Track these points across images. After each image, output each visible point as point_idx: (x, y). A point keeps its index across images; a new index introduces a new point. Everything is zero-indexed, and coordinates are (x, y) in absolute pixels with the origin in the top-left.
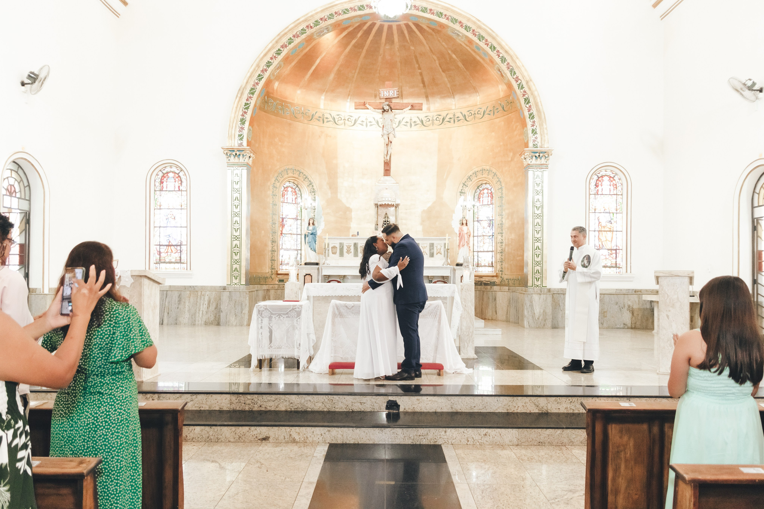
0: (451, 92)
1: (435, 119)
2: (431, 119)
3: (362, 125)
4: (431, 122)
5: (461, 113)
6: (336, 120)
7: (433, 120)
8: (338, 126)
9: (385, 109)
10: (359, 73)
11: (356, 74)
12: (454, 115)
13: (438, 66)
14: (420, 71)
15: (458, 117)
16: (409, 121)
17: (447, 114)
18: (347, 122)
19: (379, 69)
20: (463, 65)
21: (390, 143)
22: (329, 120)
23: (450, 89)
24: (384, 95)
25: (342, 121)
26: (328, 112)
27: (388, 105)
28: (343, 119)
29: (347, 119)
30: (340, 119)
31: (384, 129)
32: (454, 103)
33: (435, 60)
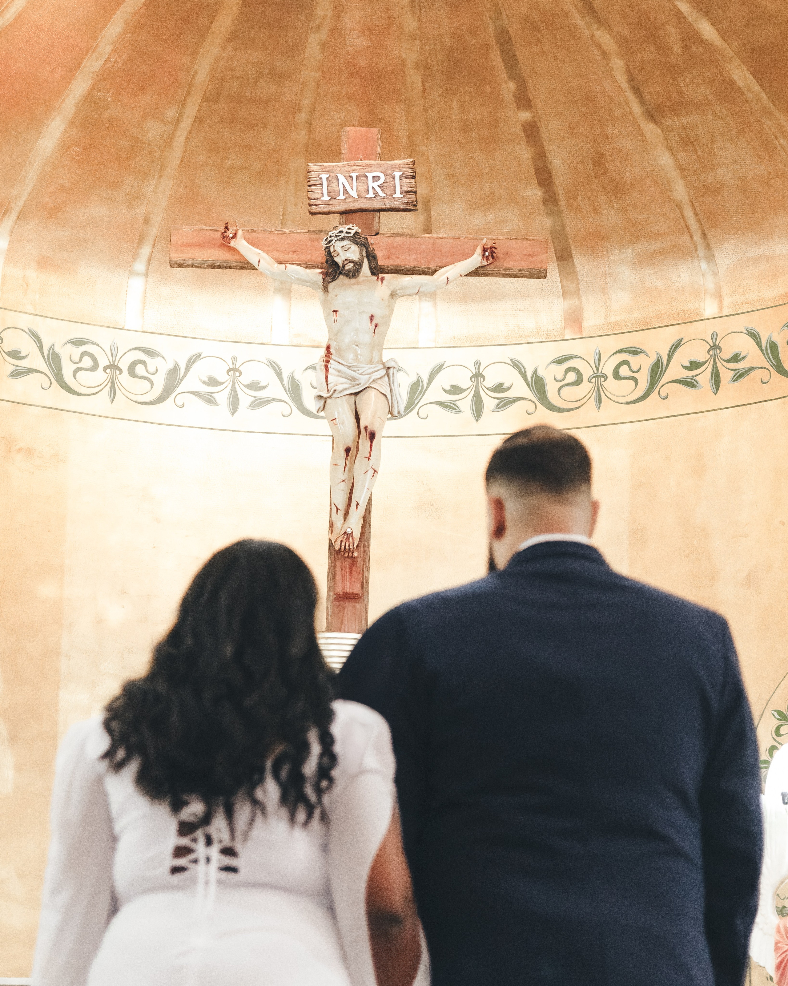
0: (694, 226)
1: (608, 369)
2: (587, 372)
3: (210, 400)
4: (586, 387)
5: (753, 335)
6: (67, 370)
7: (599, 377)
8: (73, 402)
9: (339, 260)
10: (199, 120)
11: (185, 125)
12: (715, 347)
13: (625, 85)
14: (525, 115)
15: (736, 358)
16: (465, 382)
17: (677, 345)
18: (124, 378)
19: (307, 101)
20: (757, 74)
21: (364, 442)
22: (24, 364)
23: (689, 214)
24: (333, 195)
25: (100, 376)
26: (25, 321)
27: (356, 239)
28: (103, 362)
29: (124, 365)
30: (87, 362)
31: (333, 365)
32: (710, 284)
33: (605, 55)
